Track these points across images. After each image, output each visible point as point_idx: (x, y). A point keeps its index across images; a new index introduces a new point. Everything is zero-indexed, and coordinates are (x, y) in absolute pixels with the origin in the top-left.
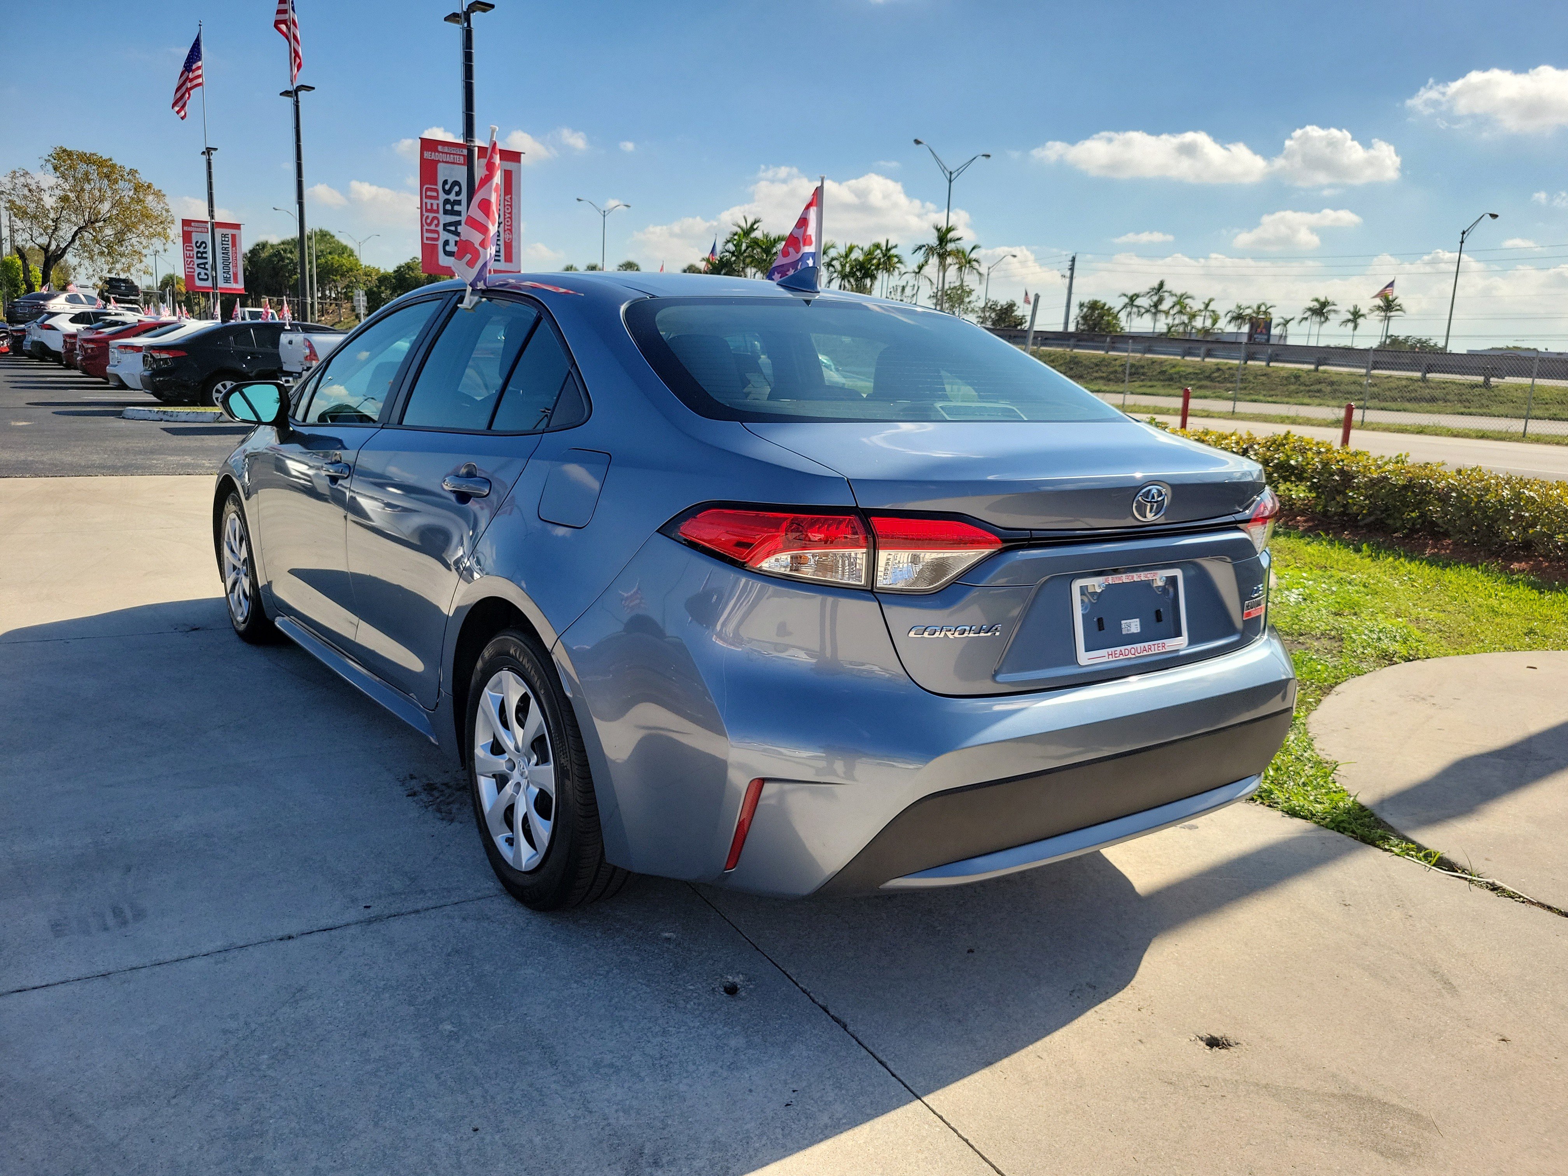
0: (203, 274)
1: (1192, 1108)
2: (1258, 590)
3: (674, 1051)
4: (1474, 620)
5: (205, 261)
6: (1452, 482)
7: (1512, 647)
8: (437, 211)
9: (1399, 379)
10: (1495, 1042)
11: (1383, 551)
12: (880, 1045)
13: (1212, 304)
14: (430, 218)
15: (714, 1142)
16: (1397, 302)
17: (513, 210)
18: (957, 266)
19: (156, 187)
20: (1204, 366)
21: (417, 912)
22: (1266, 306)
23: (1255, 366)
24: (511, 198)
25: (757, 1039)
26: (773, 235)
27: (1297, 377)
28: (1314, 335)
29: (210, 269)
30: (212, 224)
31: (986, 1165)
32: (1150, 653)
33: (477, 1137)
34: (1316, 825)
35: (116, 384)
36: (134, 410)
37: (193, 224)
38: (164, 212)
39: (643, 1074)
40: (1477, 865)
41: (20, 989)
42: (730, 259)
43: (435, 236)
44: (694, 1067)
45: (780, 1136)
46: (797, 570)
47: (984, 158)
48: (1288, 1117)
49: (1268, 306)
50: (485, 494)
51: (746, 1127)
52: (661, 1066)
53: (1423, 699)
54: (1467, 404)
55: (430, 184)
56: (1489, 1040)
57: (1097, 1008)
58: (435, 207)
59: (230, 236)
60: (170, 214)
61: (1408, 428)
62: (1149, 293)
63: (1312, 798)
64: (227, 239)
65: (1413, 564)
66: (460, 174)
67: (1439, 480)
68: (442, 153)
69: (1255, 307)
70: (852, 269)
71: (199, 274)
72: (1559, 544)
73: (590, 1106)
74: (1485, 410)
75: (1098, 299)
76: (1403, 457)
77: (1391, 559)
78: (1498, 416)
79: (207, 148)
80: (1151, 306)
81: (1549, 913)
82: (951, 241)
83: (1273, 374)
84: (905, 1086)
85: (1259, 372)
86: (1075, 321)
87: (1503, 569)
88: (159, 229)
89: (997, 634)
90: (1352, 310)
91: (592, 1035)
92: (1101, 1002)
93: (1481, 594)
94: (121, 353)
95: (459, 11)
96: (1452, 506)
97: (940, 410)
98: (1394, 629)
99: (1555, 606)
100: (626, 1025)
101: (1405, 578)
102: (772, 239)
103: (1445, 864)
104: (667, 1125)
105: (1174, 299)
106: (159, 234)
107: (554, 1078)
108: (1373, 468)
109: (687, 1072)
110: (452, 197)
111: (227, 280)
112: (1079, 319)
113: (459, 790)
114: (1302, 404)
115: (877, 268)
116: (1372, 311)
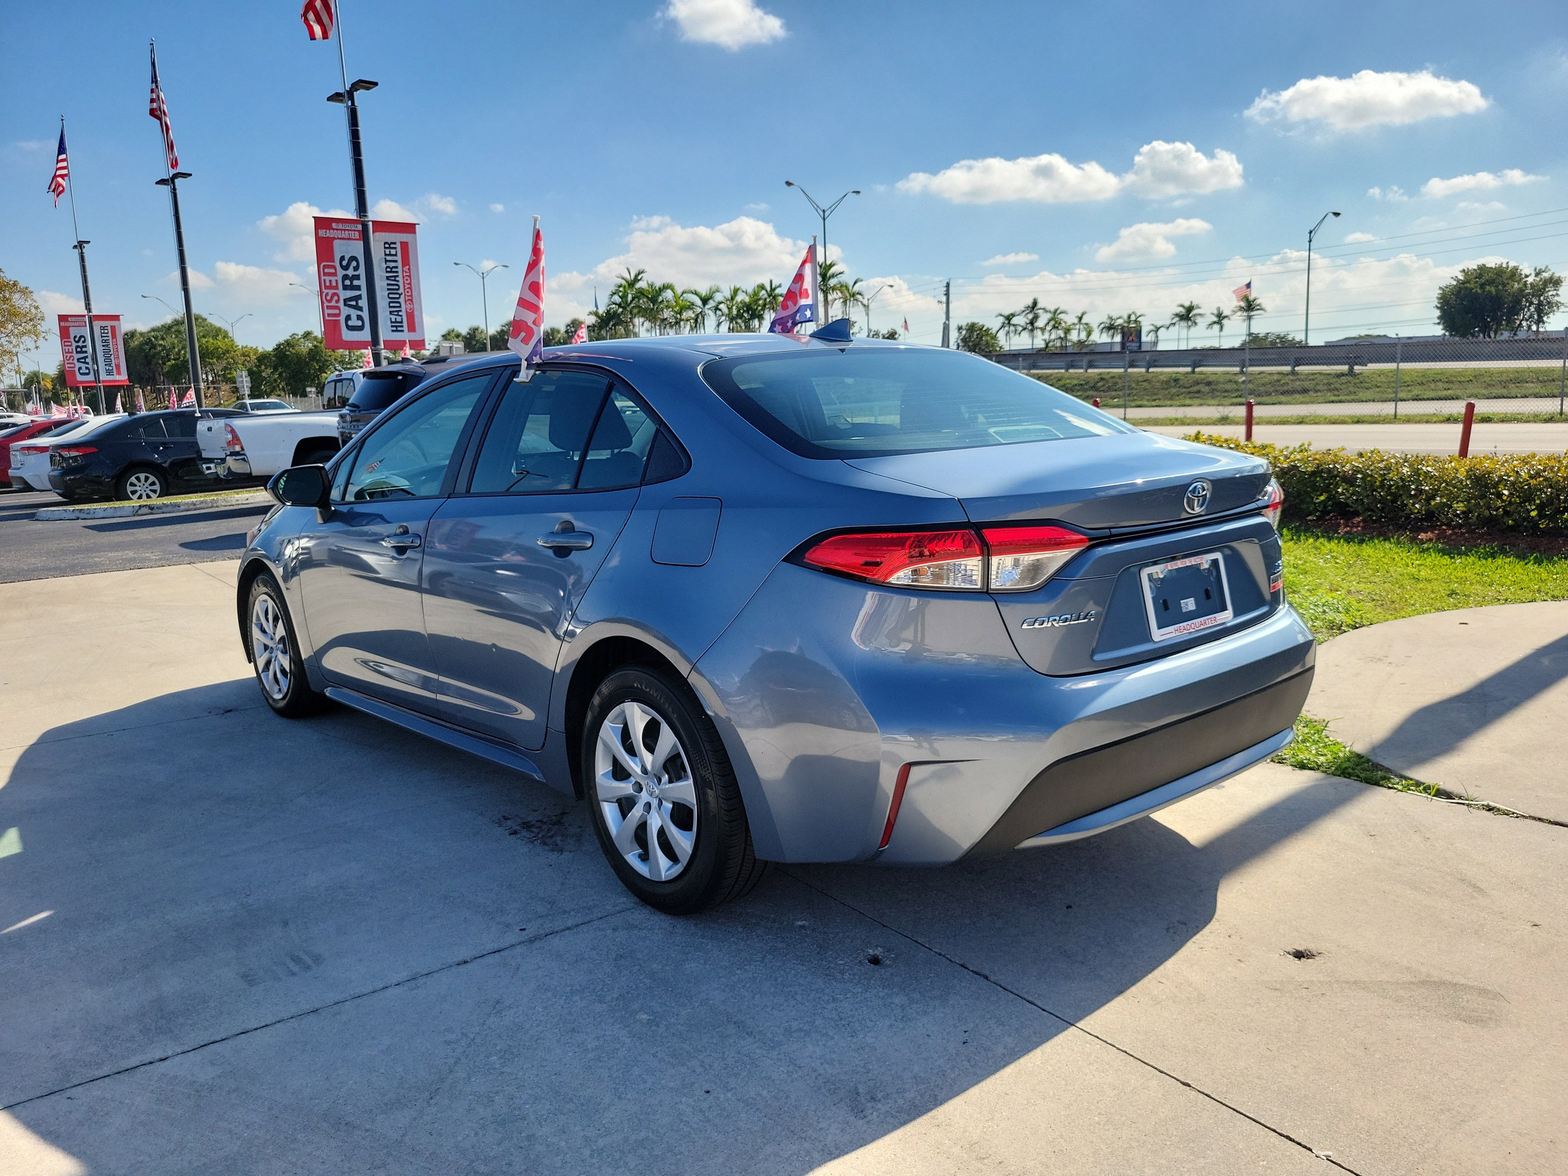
0: (84, 368)
1: (1301, 1006)
2: (1279, 566)
3: (850, 1013)
4: (1399, 588)
5: (85, 355)
6: (1356, 464)
7: (1441, 608)
8: (336, 288)
9: (1271, 374)
10: (1528, 927)
11: (1302, 534)
12: (1023, 989)
13: (1084, 317)
14: (330, 295)
15: (915, 1078)
16: (1257, 302)
17: (412, 281)
18: (842, 300)
19: (22, 284)
20: (1088, 377)
21: (568, 928)
22: (1136, 315)
23: (1136, 372)
24: (409, 269)
25: (916, 996)
26: (658, 284)
27: (1176, 380)
28: (1184, 339)
29: (91, 363)
30: (90, 317)
31: (1149, 1068)
32: (1206, 626)
33: (711, 1097)
34: (1323, 774)
35: (19, 486)
36: (48, 511)
37: (69, 319)
38: (33, 310)
39: (831, 1034)
40: (1472, 792)
41: (243, 1031)
42: (617, 310)
43: (337, 311)
44: (873, 1024)
45: (968, 1067)
46: (916, 581)
47: (855, 194)
48: (1381, 1003)
49: (1138, 315)
50: (589, 545)
51: (937, 1063)
52: (844, 1025)
53: (1380, 660)
54: (1336, 393)
55: (328, 261)
56: (1523, 927)
57: (1194, 939)
58: (334, 284)
59: (109, 328)
60: (39, 310)
61: (1289, 419)
62: (1023, 311)
63: (1314, 752)
64: (106, 331)
65: (1333, 544)
66: (357, 249)
67: (1344, 464)
68: (337, 230)
69: (1126, 317)
70: (739, 311)
71: (80, 369)
72: (1458, 512)
73: (797, 1062)
74: (1353, 397)
75: (976, 321)
76: (1306, 446)
77: (1311, 540)
78: (1366, 401)
79: (78, 242)
80: (1027, 324)
81: (1541, 823)
82: (833, 276)
83: (1154, 379)
84: (1057, 1017)
85: (1140, 379)
86: (956, 344)
87: (1413, 540)
88: (29, 327)
89: (1092, 620)
90: (1216, 312)
91: (773, 1008)
92: (1195, 934)
93: (1399, 564)
94: (25, 455)
95: (341, 91)
96: (1359, 486)
97: (994, 434)
98: (1335, 601)
99: (1467, 569)
100: (799, 997)
101: (1328, 557)
102: (657, 288)
103: (1441, 793)
104: (870, 1070)
105: (1049, 316)
106: (30, 331)
107: (755, 1046)
108: (1282, 458)
109: (868, 1027)
110: (350, 272)
111: (109, 372)
112: (959, 341)
113: (554, 824)
114: (1185, 406)
115: (763, 309)
116: (1234, 312)
